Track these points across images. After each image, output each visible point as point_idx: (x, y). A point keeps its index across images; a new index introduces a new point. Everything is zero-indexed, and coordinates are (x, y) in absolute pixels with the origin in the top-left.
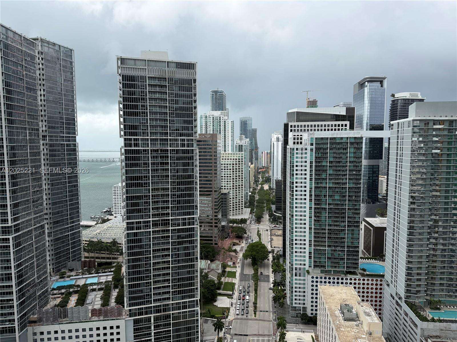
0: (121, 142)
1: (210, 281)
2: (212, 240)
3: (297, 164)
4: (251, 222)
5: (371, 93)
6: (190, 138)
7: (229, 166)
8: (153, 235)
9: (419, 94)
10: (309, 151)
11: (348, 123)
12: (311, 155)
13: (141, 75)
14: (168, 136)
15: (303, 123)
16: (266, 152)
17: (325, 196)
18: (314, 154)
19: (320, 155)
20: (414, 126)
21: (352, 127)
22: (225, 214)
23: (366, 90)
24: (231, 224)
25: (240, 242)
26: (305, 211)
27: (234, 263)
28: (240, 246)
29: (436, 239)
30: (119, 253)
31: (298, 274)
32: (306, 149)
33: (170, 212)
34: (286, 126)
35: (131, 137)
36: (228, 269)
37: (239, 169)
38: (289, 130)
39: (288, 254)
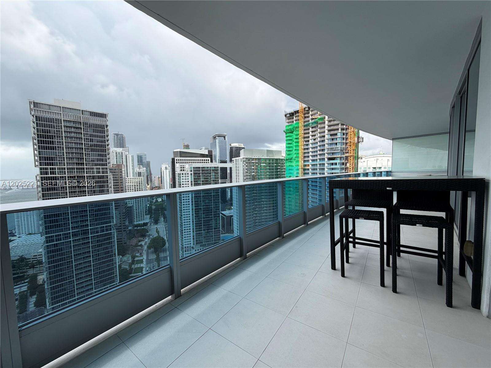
0: (37, 171)
1: (123, 269)
2: (122, 241)
3: (183, 183)
4: (151, 224)
5: (220, 142)
6: (105, 167)
7: (131, 187)
8: (73, 243)
9: (242, 144)
10: (189, 175)
11: (209, 159)
12: (191, 177)
13: (56, 118)
14: (84, 166)
15: (184, 158)
16: (157, 176)
17: (200, 201)
18: (193, 177)
19: (196, 177)
20: (243, 161)
21: (212, 161)
22: (131, 222)
23: (217, 141)
24: (136, 228)
25: (144, 239)
26: (189, 212)
27: (141, 254)
28: (145, 242)
29: (256, 214)
30: (28, 267)
32: (188, 174)
33: (89, 223)
34: (173, 160)
35: (47, 167)
36: (136, 259)
37: (140, 189)
38: (176, 163)
39: (180, 240)
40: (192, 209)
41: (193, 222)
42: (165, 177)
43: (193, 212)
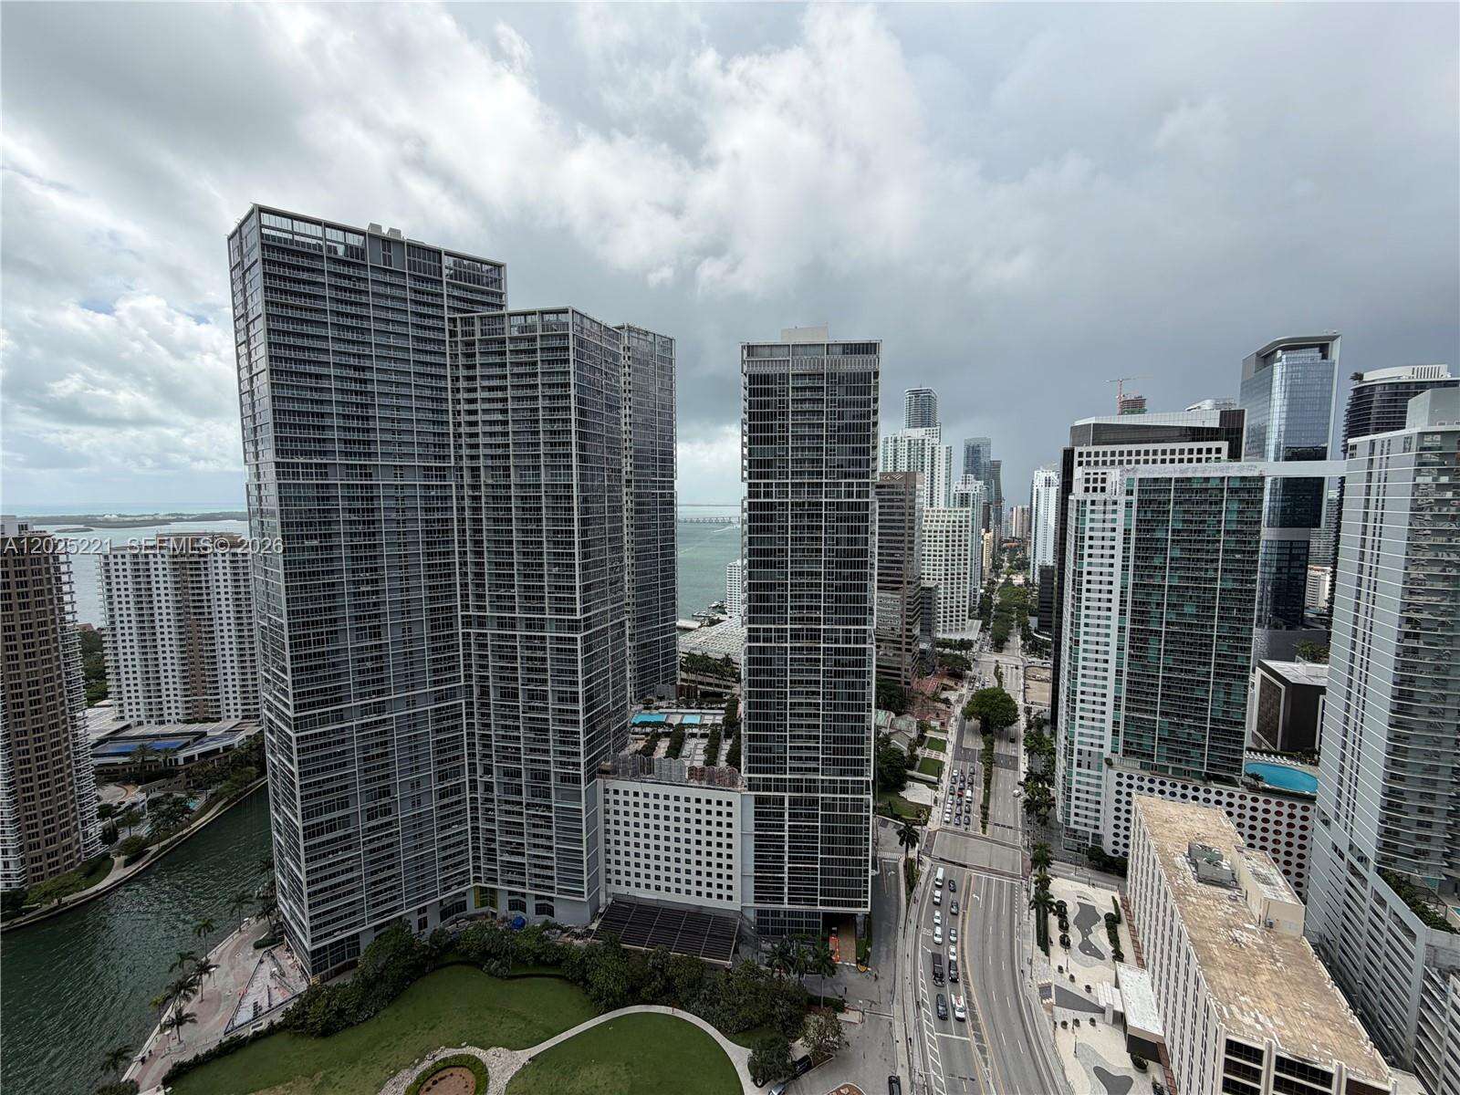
3: (1092, 534)
4: (981, 647)
5: (1291, 374)
6: (863, 481)
7: (938, 534)
8: (791, 654)
10: (1121, 508)
11: (1224, 445)
12: (1128, 515)
13: (781, 372)
14: (822, 478)
15: (1109, 448)
16: (1020, 507)
17: (1158, 604)
18: (1135, 513)
19: (1149, 515)
20: (1423, 449)
21: (1235, 454)
22: (928, 629)
23: (1278, 369)
24: (940, 649)
25: (956, 684)
26: (1107, 635)
27: (943, 724)
28: (958, 693)
30: (734, 680)
31: (1084, 763)
32: (1115, 503)
33: (822, 616)
34: (1068, 455)
35: (759, 481)
36: (929, 734)
37: (960, 541)
38: (1076, 464)
39: (1064, 721)
40: (1121, 629)
41: (1119, 672)
42: (1041, 511)
43: (1121, 638)
